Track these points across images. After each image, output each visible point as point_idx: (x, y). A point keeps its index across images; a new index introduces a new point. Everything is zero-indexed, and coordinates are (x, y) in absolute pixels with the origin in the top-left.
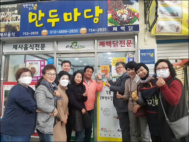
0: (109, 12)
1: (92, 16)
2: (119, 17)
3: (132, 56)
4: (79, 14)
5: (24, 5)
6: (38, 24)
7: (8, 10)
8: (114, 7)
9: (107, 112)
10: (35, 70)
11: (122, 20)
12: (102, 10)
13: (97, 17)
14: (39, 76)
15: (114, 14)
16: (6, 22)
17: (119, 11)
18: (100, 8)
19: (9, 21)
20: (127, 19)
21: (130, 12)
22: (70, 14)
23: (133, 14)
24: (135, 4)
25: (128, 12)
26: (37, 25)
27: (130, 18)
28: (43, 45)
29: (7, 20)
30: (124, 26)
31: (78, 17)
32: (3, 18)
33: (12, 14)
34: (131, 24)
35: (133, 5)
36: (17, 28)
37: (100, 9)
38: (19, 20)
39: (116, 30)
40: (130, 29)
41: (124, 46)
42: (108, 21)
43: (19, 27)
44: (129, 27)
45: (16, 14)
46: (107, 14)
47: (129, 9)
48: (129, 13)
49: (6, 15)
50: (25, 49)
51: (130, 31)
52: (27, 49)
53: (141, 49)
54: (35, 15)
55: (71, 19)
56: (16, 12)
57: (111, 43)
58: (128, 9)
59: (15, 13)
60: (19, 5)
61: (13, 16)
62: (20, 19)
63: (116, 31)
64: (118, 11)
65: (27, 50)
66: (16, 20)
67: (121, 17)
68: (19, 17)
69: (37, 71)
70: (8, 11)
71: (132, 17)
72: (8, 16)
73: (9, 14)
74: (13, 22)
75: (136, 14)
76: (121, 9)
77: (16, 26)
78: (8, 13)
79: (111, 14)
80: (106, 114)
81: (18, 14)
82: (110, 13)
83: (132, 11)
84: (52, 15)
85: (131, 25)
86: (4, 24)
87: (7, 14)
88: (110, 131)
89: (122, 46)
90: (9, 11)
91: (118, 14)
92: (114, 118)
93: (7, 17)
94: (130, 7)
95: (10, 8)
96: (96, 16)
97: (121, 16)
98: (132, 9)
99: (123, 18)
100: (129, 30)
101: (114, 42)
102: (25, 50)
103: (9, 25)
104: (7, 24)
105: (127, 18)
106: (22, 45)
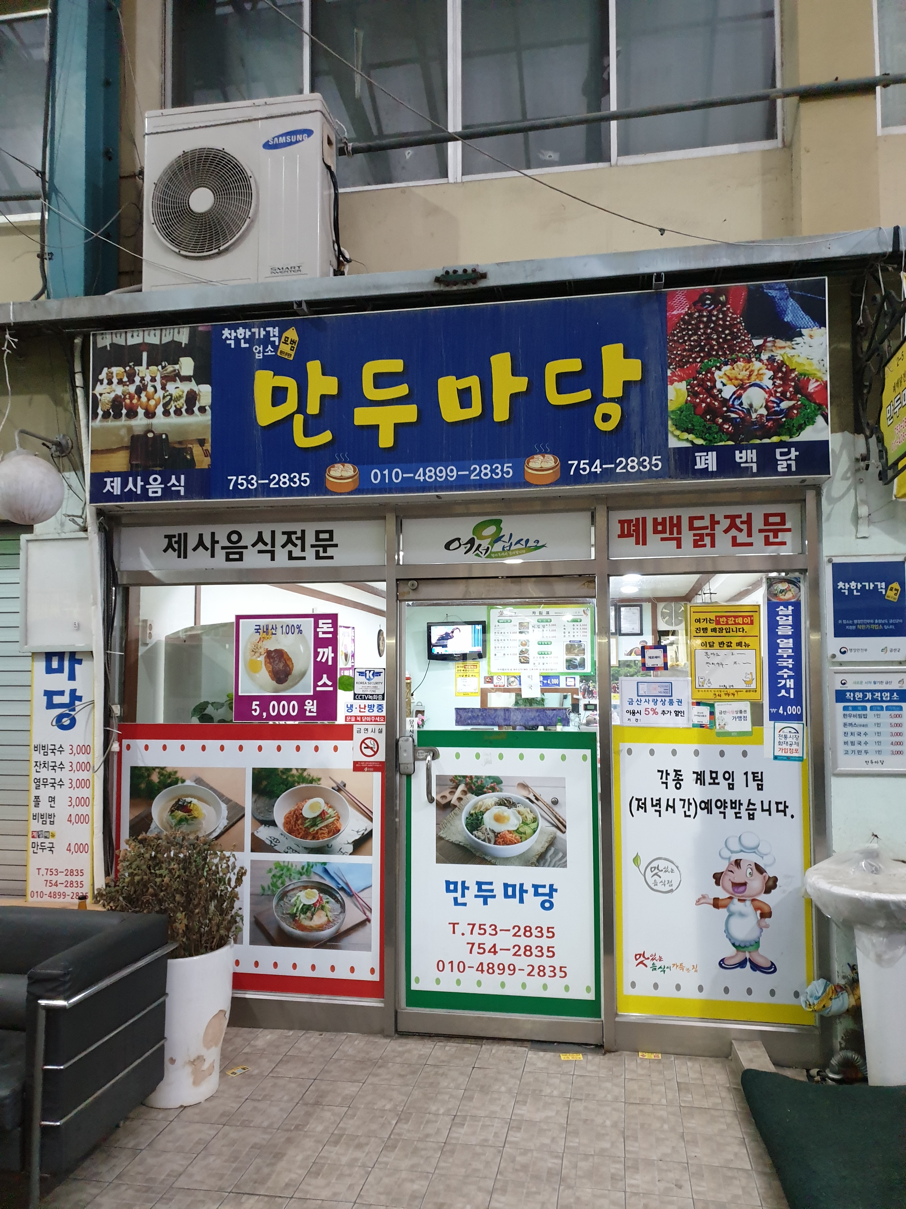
0: (673, 374)
1: (585, 395)
2: (725, 402)
3: (788, 596)
4: (521, 384)
5: (226, 332)
6: (306, 434)
7: (145, 355)
8: (702, 350)
9: (665, 876)
10: (286, 665)
11: (742, 419)
12: (639, 362)
13: (612, 400)
14: (312, 694)
15: (698, 385)
16: (133, 422)
17: (725, 368)
18: (627, 355)
19: (150, 414)
20: (764, 412)
21: (781, 379)
22: (473, 382)
23: (800, 388)
24: (806, 338)
25: (773, 378)
26: (301, 441)
27: (785, 405)
28: (326, 536)
29: (141, 411)
30: (753, 447)
31: (514, 397)
32: (117, 397)
33: (168, 378)
34: (786, 438)
35: (798, 340)
36: (197, 451)
37: (626, 357)
38: (202, 410)
39: (713, 467)
40: (785, 464)
41: (749, 540)
42: (670, 423)
43: (208, 446)
44: (778, 451)
45: (187, 379)
46: (664, 382)
47: (779, 358)
48: (778, 382)
49: (133, 382)
50: (228, 554)
51: (783, 474)
52: (241, 554)
53: (836, 560)
54: (290, 383)
55: (476, 410)
56: (187, 365)
57: (679, 525)
58: (771, 359)
59: (183, 373)
60: (201, 331)
61: (171, 387)
62: (211, 407)
63: (712, 475)
64: (719, 369)
65: (241, 559)
66: (190, 411)
67: (737, 403)
68: (205, 392)
69: (297, 667)
70: (141, 364)
71: (792, 403)
72: (145, 388)
73: (148, 379)
74: (174, 419)
75: (812, 387)
76: (734, 361)
77: (192, 442)
78: (144, 371)
79: (683, 386)
80: (660, 887)
81: (200, 376)
82: (681, 380)
83: (793, 370)
84: (376, 387)
85: (789, 445)
86: (123, 432)
87: (137, 379)
88: (681, 967)
89: (738, 541)
90: (149, 365)
91: (719, 385)
92: (698, 902)
93: (139, 390)
94: (782, 352)
95: (151, 348)
96: (606, 394)
97: (739, 397)
98: (796, 359)
99: (746, 406)
100: (780, 469)
101: (697, 523)
102: (228, 559)
103: (150, 435)
104: (138, 431)
105: (767, 407)
106: (213, 534)
